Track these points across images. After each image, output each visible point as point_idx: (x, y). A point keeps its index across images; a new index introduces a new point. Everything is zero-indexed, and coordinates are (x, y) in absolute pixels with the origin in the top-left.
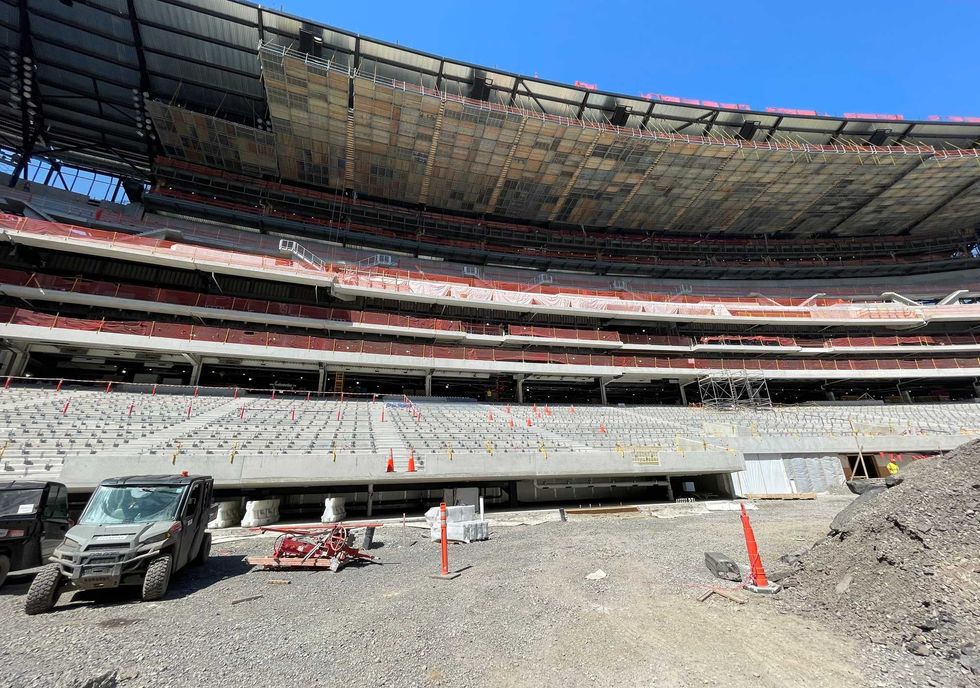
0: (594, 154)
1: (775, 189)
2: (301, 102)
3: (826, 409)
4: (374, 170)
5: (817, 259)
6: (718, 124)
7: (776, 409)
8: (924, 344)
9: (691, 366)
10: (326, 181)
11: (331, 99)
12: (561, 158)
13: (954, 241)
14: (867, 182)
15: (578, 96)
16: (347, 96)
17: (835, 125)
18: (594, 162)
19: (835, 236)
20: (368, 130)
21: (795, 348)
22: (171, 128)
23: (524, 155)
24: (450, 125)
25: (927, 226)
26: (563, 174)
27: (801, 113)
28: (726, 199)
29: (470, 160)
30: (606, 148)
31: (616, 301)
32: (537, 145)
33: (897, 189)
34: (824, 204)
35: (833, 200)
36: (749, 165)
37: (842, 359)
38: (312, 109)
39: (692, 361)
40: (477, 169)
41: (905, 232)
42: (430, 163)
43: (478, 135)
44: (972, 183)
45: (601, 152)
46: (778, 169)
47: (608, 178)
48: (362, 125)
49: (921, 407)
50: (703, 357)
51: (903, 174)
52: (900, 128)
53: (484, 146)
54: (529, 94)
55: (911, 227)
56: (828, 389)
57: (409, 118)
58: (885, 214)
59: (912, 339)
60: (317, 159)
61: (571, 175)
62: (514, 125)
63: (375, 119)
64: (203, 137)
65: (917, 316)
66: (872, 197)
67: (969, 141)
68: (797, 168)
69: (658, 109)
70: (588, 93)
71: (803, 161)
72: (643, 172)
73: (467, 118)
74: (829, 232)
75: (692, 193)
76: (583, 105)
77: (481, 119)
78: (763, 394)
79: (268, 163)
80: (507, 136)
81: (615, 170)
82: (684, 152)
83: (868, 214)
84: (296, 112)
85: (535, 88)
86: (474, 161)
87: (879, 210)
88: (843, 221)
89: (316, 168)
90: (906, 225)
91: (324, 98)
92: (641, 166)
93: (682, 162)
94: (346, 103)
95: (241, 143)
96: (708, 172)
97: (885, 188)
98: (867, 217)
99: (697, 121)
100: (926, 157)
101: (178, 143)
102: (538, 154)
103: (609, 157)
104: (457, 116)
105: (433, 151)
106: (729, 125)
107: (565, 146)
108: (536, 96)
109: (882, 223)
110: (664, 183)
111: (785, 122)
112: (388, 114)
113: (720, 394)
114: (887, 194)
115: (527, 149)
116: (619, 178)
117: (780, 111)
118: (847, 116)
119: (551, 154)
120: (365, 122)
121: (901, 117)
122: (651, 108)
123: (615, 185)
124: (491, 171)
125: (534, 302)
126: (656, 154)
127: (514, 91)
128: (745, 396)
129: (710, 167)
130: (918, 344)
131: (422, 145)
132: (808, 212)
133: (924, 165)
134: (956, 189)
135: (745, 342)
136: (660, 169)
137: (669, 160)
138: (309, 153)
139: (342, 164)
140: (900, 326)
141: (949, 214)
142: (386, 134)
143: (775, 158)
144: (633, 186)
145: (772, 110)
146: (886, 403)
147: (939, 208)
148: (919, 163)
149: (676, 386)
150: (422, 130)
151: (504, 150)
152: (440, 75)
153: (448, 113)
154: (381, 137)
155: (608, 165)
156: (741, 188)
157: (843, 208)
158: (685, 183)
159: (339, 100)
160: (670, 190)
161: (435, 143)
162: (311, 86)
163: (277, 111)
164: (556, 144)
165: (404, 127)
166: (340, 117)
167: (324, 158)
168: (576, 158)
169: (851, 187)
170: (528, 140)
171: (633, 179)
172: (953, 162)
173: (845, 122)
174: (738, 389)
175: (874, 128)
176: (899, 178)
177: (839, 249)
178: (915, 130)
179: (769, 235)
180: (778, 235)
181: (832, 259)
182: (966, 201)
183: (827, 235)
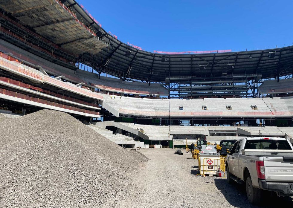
5: (23, 38)
13: (72, 57)
14: (52, 15)
19: (34, 31)
25: (67, 47)
33: (61, 25)
34: (34, 13)
35: (39, 13)
41: (59, 45)
44: (82, 38)
51: (65, 20)
55: (62, 44)
58: (55, 33)
66: (53, 23)
74: (33, 28)
83: (49, 29)
87: (53, 30)
88: (39, 26)
90: (61, 42)
97: (58, 22)
98: (48, 30)
100: (73, 19)
109: (53, 36)
114: (58, 25)
132: (26, 12)
133: (71, 21)
134: (78, 38)
141: (74, 46)
147: (72, 42)
148: (70, 19)
157: (41, 20)
169: (47, 13)
172: (80, 26)
176: (63, 21)
177: (33, 38)
178: (76, 6)
179: (6, 13)
180: (9, 15)
181: (29, 41)
182: (79, 44)
183: (31, 29)
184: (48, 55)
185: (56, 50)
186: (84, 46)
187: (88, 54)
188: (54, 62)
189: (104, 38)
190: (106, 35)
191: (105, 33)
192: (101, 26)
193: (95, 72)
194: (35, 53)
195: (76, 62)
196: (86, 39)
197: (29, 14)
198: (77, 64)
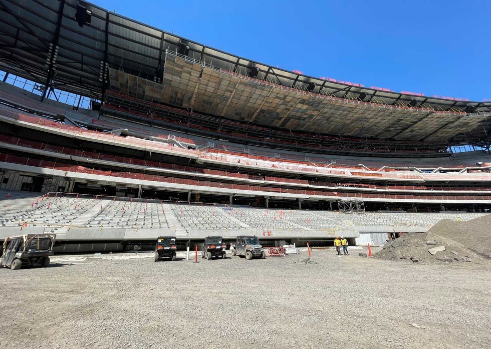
0: (300, 103)
1: (371, 121)
2: (179, 74)
3: (385, 214)
4: (204, 102)
6: (351, 91)
7: (366, 213)
8: (423, 189)
9: (335, 195)
10: (182, 105)
11: (192, 74)
12: (286, 103)
13: (440, 145)
14: (408, 120)
15: (295, 76)
16: (200, 73)
17: (397, 96)
18: (299, 106)
19: (394, 140)
20: (205, 87)
21: (375, 189)
22: (117, 79)
23: (270, 101)
24: (241, 87)
25: (430, 139)
26: (286, 109)
27: (384, 90)
28: (351, 123)
29: (247, 101)
30: (305, 100)
31: (305, 166)
32: (277, 97)
33: (419, 124)
35: (394, 126)
36: (362, 111)
37: (392, 194)
38: (182, 77)
39: (336, 193)
40: (249, 105)
41: (422, 140)
42: (229, 101)
43: (253, 91)
44: (447, 124)
45: (303, 102)
46: (374, 113)
47: (304, 112)
48: (203, 84)
49: (420, 214)
50: (340, 192)
51: (422, 119)
52: (422, 99)
53: (255, 96)
54: (274, 74)
55: (424, 138)
56: (386, 205)
57: (224, 83)
58: (414, 133)
59: (419, 188)
60: (179, 96)
61: (289, 110)
62: (268, 89)
63: (210, 83)
64: (131, 83)
65: (422, 178)
66: (409, 126)
67: (447, 107)
68: (381, 113)
69: (327, 84)
70: (299, 75)
71: (383, 111)
72: (319, 111)
73: (250, 85)
74: (392, 138)
75: (338, 119)
76: (296, 80)
77: (255, 86)
78: (362, 208)
79: (156, 96)
80: (265, 93)
81: (307, 109)
82: (337, 104)
83: (408, 132)
84: (174, 77)
85: (277, 72)
86: (248, 102)
87: (412, 131)
88: (398, 134)
89: (178, 99)
90: (422, 137)
91: (190, 73)
92: (319, 108)
93: (335, 108)
94: (198, 76)
95: (147, 88)
96: (346, 113)
97: (415, 123)
98: (407, 133)
99: (342, 90)
100: (430, 113)
101: (118, 86)
102: (277, 101)
103: (306, 104)
104: (246, 84)
105: (232, 96)
106: (355, 92)
107: (288, 99)
108: (277, 75)
109: (413, 136)
110: (327, 115)
111: (377, 93)
112: (216, 81)
113: (347, 207)
114: (415, 125)
115: (272, 99)
116: (309, 112)
117: (376, 88)
118: (402, 92)
119: (282, 101)
120: (205, 83)
121: (423, 95)
122: (324, 83)
123: (307, 114)
124: (256, 106)
125: (273, 166)
126: (325, 104)
127: (268, 72)
128: (355, 208)
129: (347, 111)
130: (421, 189)
131: (228, 94)
132: (384, 130)
133: (430, 116)
134: (442, 126)
135: (357, 186)
136: (326, 110)
137: (330, 107)
138: (176, 93)
139: (190, 98)
140: (415, 182)
141: (439, 134)
142: (213, 89)
143: (373, 109)
144: (314, 115)
145: (373, 88)
146: (408, 212)
147: (435, 132)
148: (428, 115)
149: (328, 203)
150: (229, 88)
151: (263, 99)
152: (237, 64)
153: (241, 83)
154: (210, 89)
155: (305, 107)
156: (358, 119)
157: (398, 129)
158: (335, 116)
159: (195, 74)
160: (329, 118)
161: (233, 93)
162: (185, 68)
163: (166, 76)
164: (285, 97)
165: (221, 86)
166: (194, 81)
167: (183, 96)
168: (292, 104)
169: (401, 122)
170: (273, 95)
171: (315, 113)
172: (441, 116)
173: (401, 95)
174: (353, 205)
175: (412, 98)
176: (420, 120)
177: (395, 146)
178: (428, 100)
179: (368, 138)
180: (371, 138)
181: (392, 149)
182: (445, 130)
183: (391, 139)
184: (414, 153)
185: (419, 146)
186: (452, 129)
187: (462, 134)
188: (422, 157)
189: (479, 109)
190: (479, 105)
191: (476, 104)
192: (467, 100)
193: (478, 148)
194: (400, 157)
195: (447, 148)
196: (453, 122)
197: (387, 130)
198: (448, 150)
